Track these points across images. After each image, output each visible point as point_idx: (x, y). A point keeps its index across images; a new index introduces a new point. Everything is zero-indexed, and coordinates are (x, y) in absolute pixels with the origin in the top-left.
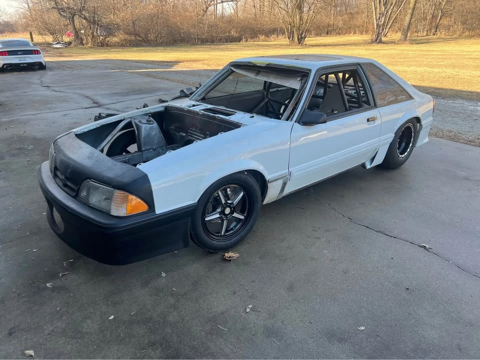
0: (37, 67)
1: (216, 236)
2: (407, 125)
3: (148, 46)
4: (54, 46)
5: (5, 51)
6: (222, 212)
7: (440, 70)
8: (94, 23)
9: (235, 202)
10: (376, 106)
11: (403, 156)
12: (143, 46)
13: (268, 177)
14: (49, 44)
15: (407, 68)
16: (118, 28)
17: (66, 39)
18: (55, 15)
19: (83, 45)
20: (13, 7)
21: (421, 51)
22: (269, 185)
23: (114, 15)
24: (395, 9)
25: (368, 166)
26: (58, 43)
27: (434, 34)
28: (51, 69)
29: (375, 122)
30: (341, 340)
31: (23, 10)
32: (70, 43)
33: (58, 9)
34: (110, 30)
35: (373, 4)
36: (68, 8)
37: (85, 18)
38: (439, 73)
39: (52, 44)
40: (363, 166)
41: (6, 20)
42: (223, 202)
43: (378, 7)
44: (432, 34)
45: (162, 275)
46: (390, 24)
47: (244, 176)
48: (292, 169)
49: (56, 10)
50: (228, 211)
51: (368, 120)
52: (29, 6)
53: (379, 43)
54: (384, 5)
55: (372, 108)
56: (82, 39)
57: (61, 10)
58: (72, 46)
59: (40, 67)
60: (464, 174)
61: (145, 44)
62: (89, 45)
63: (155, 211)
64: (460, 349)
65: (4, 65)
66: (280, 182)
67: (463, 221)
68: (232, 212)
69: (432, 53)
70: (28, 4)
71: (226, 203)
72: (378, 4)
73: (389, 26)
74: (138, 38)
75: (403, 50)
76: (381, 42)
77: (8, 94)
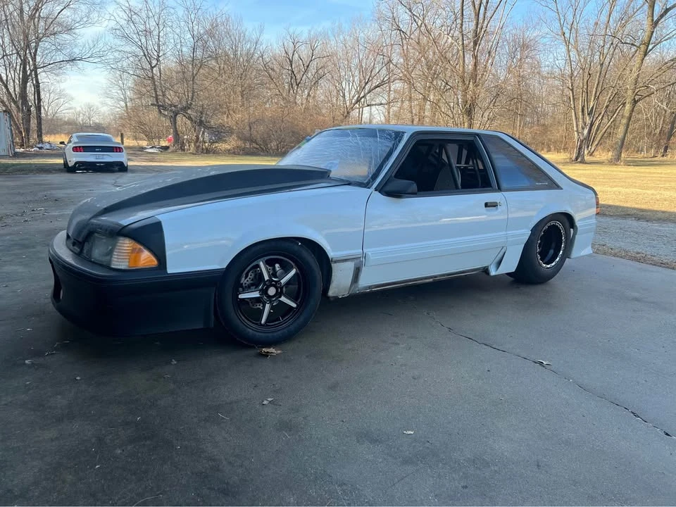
0: (117, 168)
1: (253, 323)
2: (552, 223)
3: (265, 156)
4: (147, 150)
5: (80, 147)
6: (264, 292)
7: (655, 192)
8: (201, 123)
9: (283, 281)
10: (499, 189)
11: (548, 266)
12: (259, 155)
13: (331, 254)
14: (142, 149)
15: (609, 189)
16: (230, 131)
17: (164, 143)
18: (153, 114)
19: (184, 150)
20: (107, 105)
21: (638, 172)
22: (334, 265)
23: (228, 117)
24: (605, 120)
25: (493, 272)
26: (152, 147)
27: (663, 156)
28: (133, 171)
29: (497, 209)
30: (374, 441)
31: (118, 109)
32: (166, 148)
33: (159, 106)
34: (219, 133)
35: (573, 113)
36: (171, 106)
37: (190, 118)
38: (653, 194)
39: (146, 148)
40: (486, 271)
41: (97, 121)
42: (266, 278)
43: (581, 116)
44: (659, 156)
45: (173, 363)
46: (598, 139)
47: (296, 248)
48: (369, 250)
49: (156, 108)
50: (272, 291)
51: (486, 205)
52: (126, 105)
53: (580, 162)
54: (588, 114)
55: (494, 191)
56: (183, 145)
57: (161, 107)
58: (169, 151)
59: (121, 168)
60: (636, 295)
61: (262, 154)
62: (191, 151)
63: (166, 268)
64: (538, 466)
65: (76, 163)
66: (350, 266)
67: (611, 342)
68: (278, 294)
69: (654, 175)
70: (126, 103)
71: (270, 280)
72: (580, 113)
73: (596, 143)
74: (255, 145)
75: (613, 171)
76: (583, 162)
77: (69, 191)
